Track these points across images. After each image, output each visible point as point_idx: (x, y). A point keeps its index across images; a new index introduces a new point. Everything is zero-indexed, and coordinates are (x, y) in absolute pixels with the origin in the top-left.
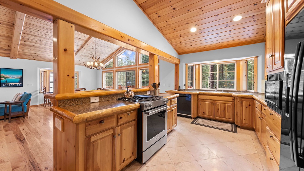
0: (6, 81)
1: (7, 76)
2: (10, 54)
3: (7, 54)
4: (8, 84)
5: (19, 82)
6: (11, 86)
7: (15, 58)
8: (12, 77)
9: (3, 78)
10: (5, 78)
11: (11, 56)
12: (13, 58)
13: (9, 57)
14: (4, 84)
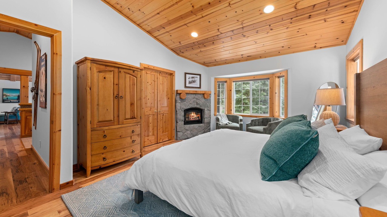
0: (7, 98)
1: (8, 94)
2: (10, 78)
3: (8, 78)
4: (9, 101)
5: (17, 99)
6: (11, 102)
7: (15, 81)
8: (12, 95)
9: (5, 96)
10: (6, 96)
11: (11, 79)
12: (12, 81)
13: (10, 80)
14: (6, 101)
